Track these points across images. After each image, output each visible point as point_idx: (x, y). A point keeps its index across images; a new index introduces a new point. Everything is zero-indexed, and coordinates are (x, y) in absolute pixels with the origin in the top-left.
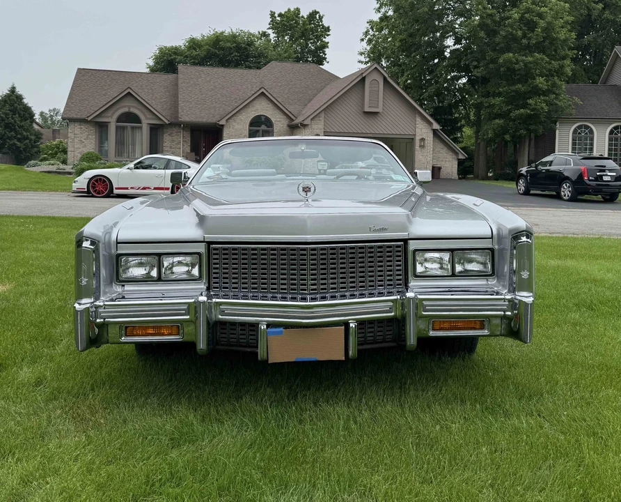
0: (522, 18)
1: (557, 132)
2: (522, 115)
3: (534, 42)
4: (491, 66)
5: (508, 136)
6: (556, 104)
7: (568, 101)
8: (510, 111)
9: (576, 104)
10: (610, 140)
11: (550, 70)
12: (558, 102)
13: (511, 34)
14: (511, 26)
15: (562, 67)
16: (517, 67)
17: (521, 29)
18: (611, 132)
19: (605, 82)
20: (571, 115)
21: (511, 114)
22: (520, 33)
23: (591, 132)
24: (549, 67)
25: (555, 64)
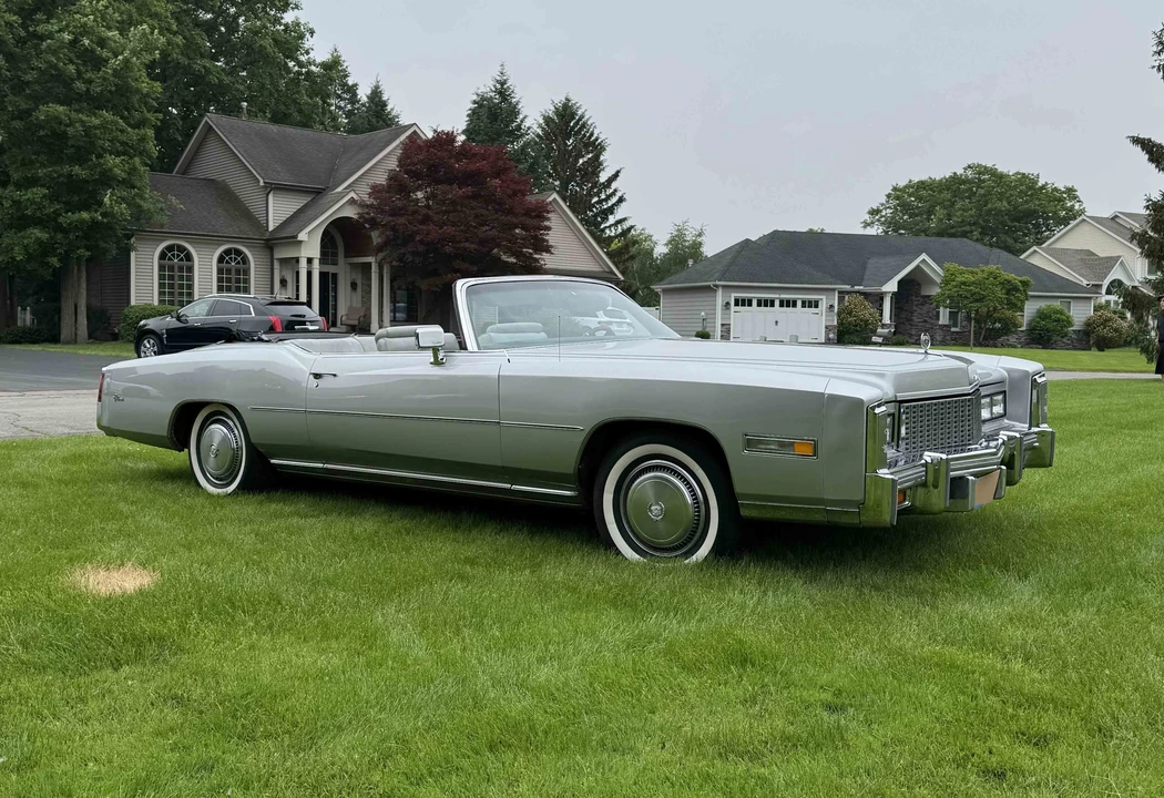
0: (74, 42)
1: (133, 255)
2: (83, 221)
3: (98, 89)
4: (17, 124)
5: (55, 259)
6: (140, 206)
7: (158, 201)
8: (57, 214)
9: (171, 207)
10: (220, 271)
11: (123, 143)
12: (142, 203)
13: (55, 67)
14: (54, 52)
15: (143, 139)
16: (70, 131)
17: (71, 61)
18: (221, 259)
19: (185, 171)
20: (162, 226)
21: (61, 220)
22: (72, 68)
23: (189, 257)
24: (123, 138)
25: (133, 134)
